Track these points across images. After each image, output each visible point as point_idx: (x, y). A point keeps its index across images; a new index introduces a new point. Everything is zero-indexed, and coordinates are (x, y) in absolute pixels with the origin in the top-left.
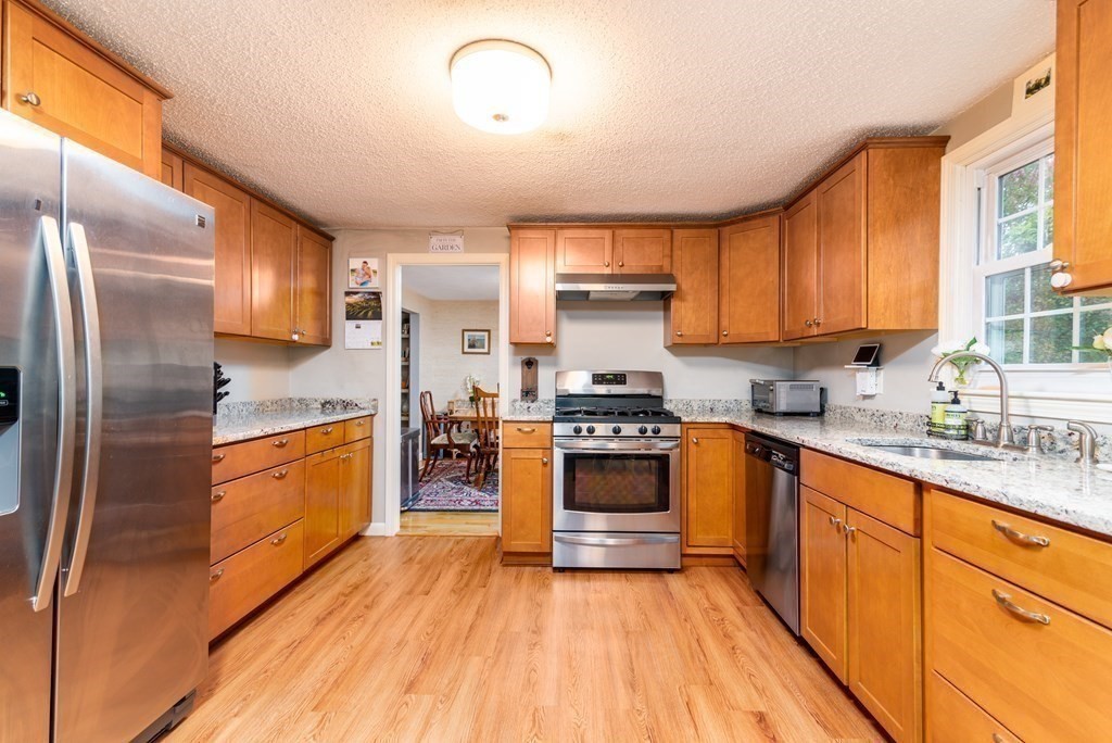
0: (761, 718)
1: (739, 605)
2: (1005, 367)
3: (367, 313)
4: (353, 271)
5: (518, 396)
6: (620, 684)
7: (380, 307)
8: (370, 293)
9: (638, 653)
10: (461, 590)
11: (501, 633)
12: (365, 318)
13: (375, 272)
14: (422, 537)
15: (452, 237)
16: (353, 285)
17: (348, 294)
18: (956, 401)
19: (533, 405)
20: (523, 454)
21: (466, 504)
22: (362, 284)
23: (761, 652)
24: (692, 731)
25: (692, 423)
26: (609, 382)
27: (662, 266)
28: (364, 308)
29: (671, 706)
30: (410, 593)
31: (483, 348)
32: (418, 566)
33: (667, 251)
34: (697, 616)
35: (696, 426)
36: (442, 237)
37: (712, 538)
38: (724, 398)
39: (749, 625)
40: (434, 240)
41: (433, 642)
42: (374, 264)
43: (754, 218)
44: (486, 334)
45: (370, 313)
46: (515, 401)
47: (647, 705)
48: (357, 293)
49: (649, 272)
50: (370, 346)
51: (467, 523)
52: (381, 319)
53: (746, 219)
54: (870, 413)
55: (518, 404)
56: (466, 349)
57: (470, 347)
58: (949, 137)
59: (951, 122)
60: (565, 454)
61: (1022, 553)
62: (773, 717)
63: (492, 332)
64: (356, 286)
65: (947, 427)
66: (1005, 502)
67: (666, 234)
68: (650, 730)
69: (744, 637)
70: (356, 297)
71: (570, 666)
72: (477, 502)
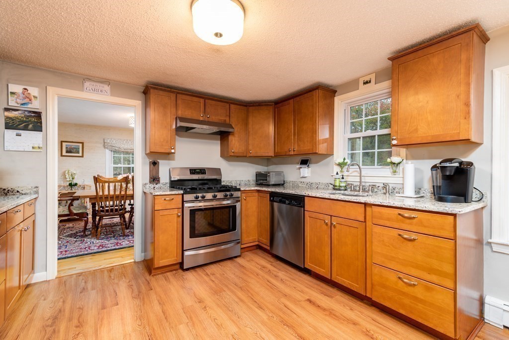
0: (310, 301)
1: (270, 263)
2: (361, 167)
3: (28, 125)
4: (12, 93)
5: (148, 181)
6: (256, 310)
7: (41, 123)
8: (30, 112)
9: (252, 294)
10: (140, 296)
11: (183, 309)
12: (26, 128)
13: (35, 97)
14: (80, 274)
15: (102, 85)
16: (12, 103)
17: (6, 110)
18: (343, 178)
19: (157, 186)
20: (166, 212)
21: (95, 249)
22: (22, 104)
23: (291, 278)
24: (295, 315)
25: (244, 190)
26: (198, 173)
27: (225, 120)
28: (24, 122)
29: (281, 310)
30: (104, 308)
31: (78, 153)
32: (94, 292)
33: (228, 114)
34: (260, 272)
35: (245, 192)
36: (95, 84)
37: (251, 238)
38: (244, 180)
39: (280, 270)
40: (87, 84)
41: (147, 328)
42: (33, 91)
43: (262, 105)
44: (81, 145)
45: (31, 126)
46: (146, 184)
47: (272, 313)
48: (17, 110)
49: (220, 122)
50: (31, 149)
51: (105, 259)
52: (42, 131)
53: (259, 105)
54: (306, 183)
55: (147, 186)
56: (64, 153)
57: (67, 152)
58: (336, 91)
59: (338, 86)
60: (190, 210)
61: (408, 221)
62: (312, 299)
63: (85, 144)
64: (16, 105)
65: (340, 186)
66: (404, 207)
67: (227, 106)
68: (282, 322)
69: (281, 274)
70: (16, 113)
71: (230, 311)
72: (102, 246)
